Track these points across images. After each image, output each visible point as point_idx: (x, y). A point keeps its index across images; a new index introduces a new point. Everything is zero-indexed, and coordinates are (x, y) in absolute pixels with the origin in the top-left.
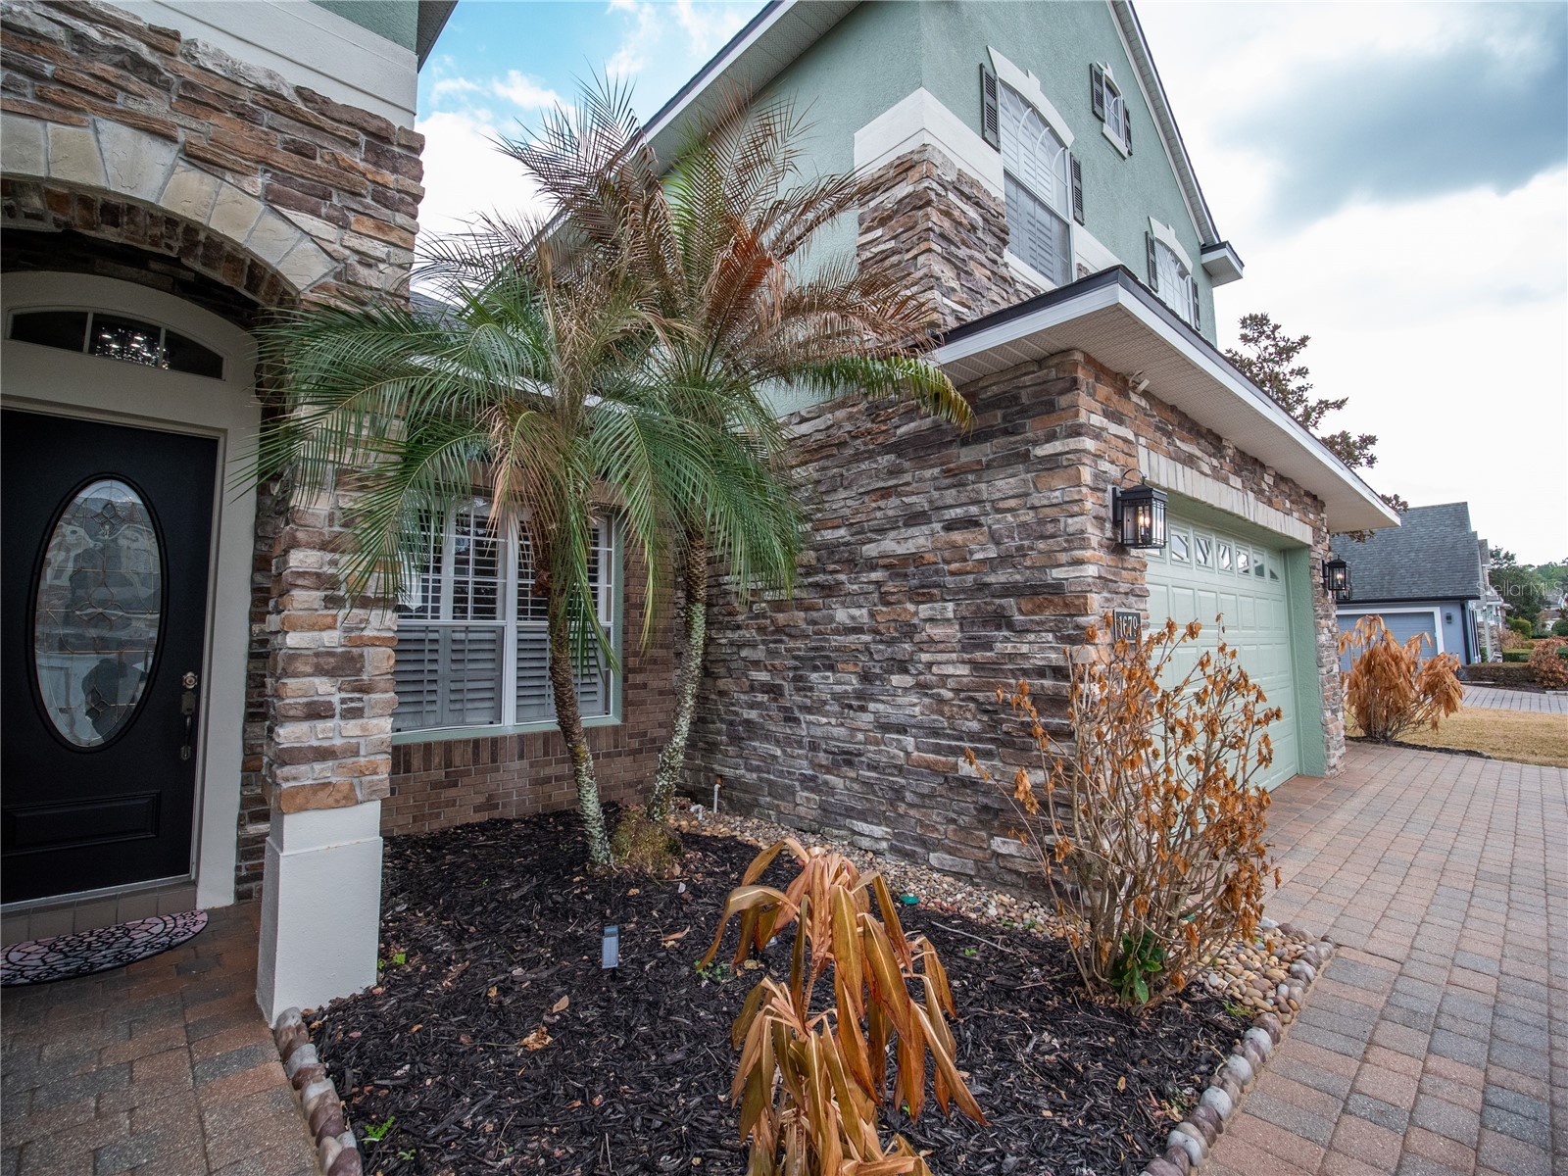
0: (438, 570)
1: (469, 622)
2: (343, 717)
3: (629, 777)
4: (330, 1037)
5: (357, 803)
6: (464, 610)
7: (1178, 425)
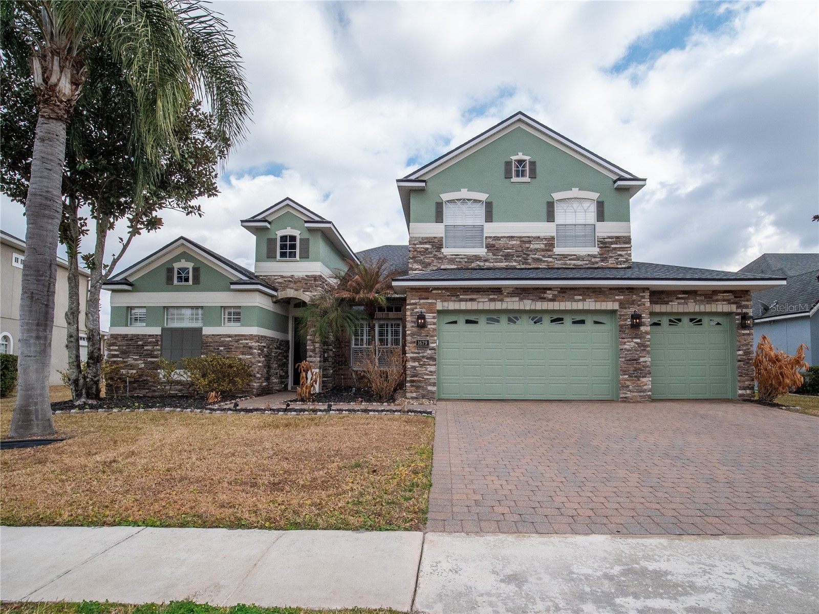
5: (316, 369)
7: (464, 292)
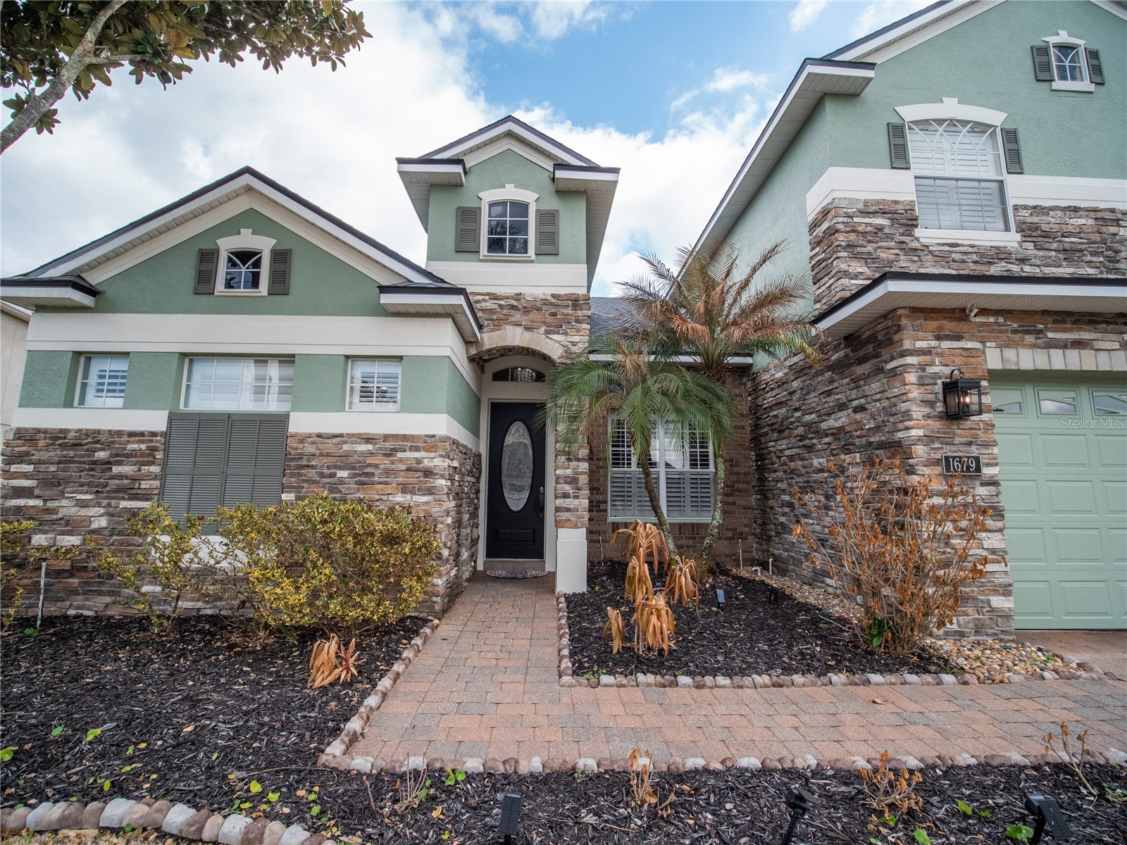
2: (573, 498)
3: (727, 551)
4: (570, 602)
5: (579, 528)
7: (1054, 322)
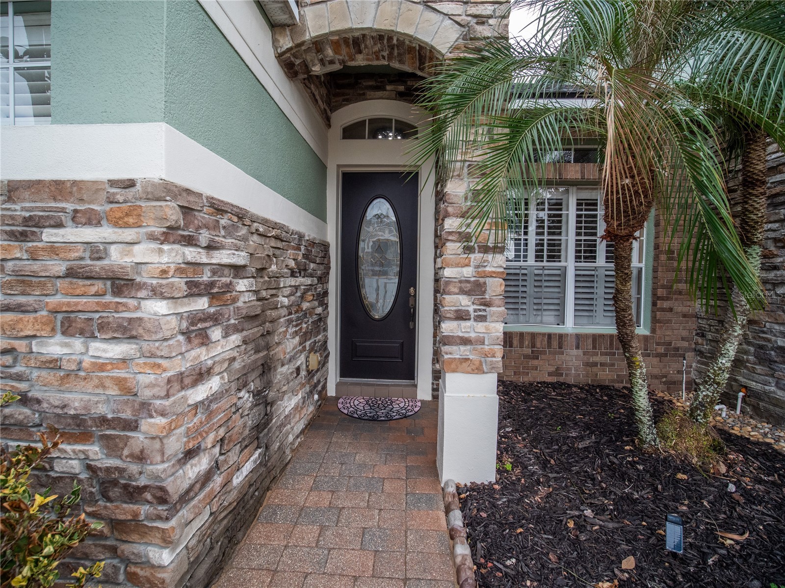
0: (526, 233)
1: (545, 264)
2: (475, 320)
3: (656, 371)
4: (470, 510)
5: (484, 373)
6: (542, 257)
